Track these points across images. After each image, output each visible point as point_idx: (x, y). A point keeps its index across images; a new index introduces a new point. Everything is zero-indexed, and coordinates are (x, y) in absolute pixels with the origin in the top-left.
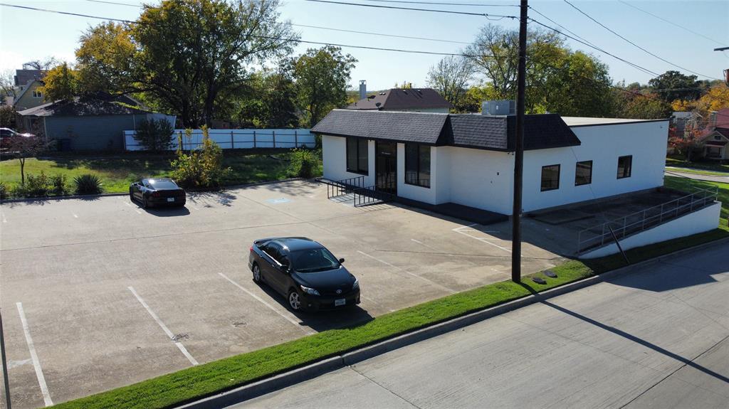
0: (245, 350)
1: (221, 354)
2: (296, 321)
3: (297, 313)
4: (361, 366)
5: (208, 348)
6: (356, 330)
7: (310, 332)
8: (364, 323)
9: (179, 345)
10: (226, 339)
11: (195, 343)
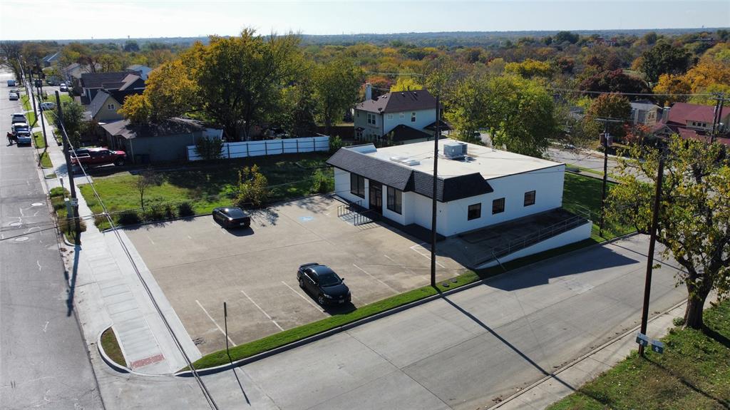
0: (302, 324)
1: (292, 326)
2: (322, 310)
3: (323, 306)
4: (349, 331)
5: (286, 323)
6: (348, 315)
7: (329, 316)
8: (352, 311)
9: (274, 322)
10: (293, 319)
11: (280, 321)
